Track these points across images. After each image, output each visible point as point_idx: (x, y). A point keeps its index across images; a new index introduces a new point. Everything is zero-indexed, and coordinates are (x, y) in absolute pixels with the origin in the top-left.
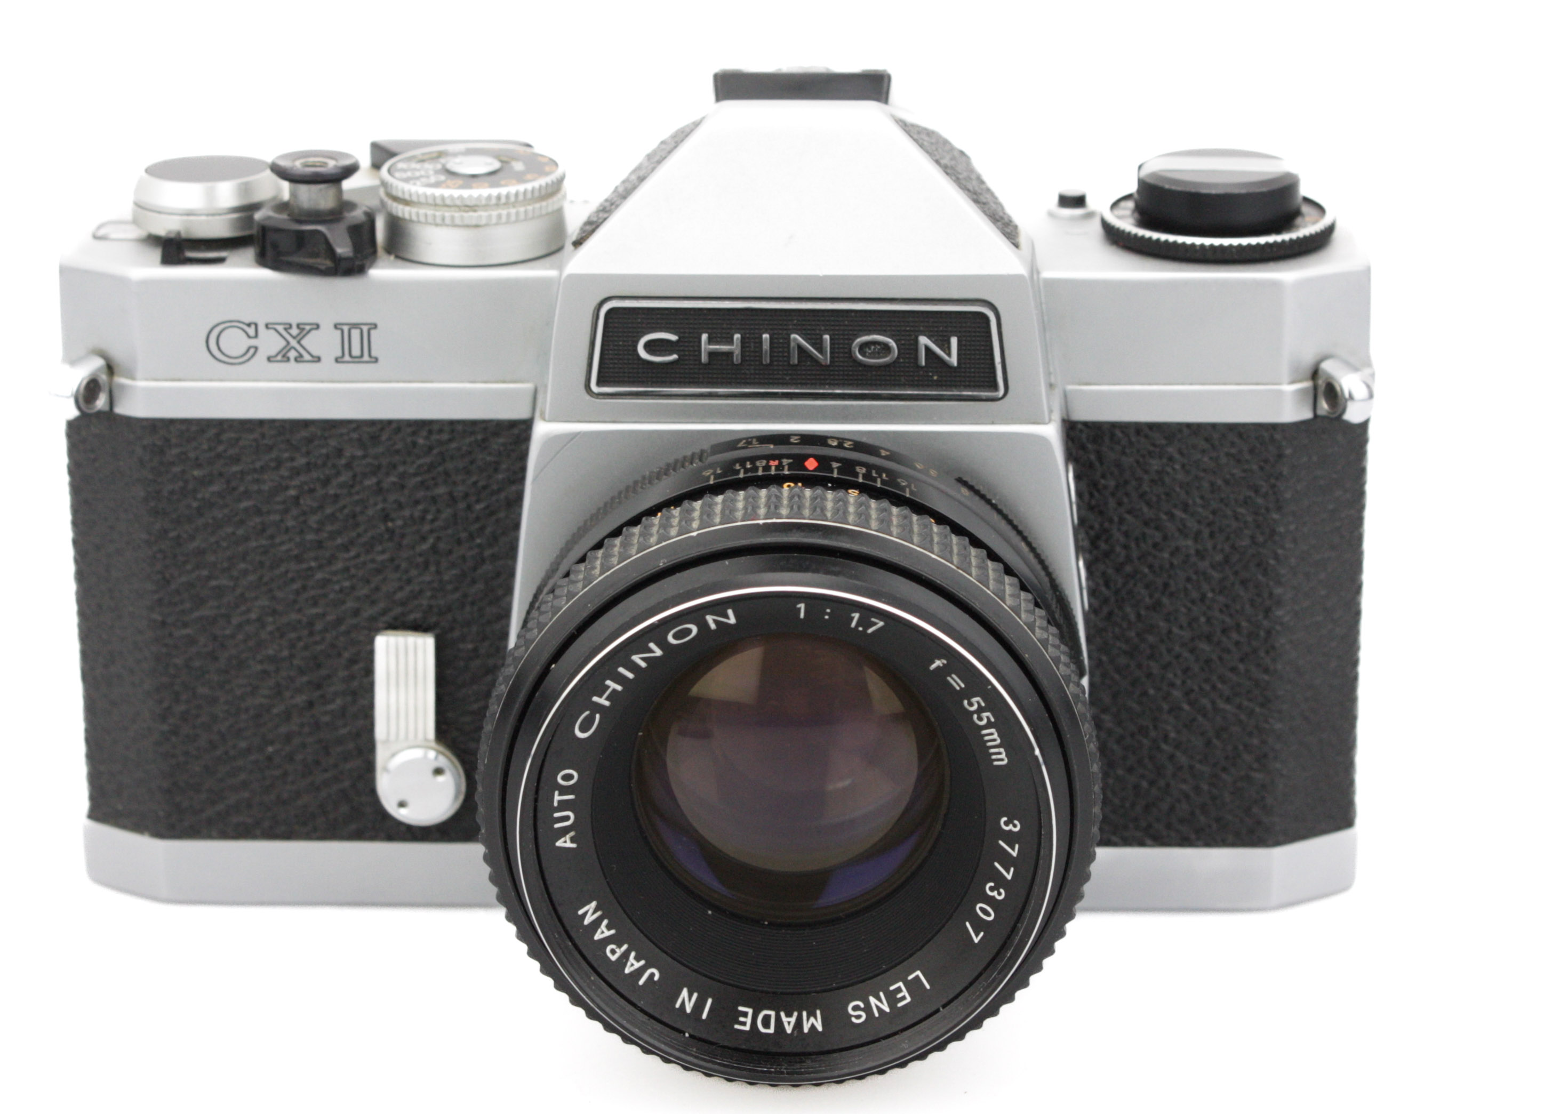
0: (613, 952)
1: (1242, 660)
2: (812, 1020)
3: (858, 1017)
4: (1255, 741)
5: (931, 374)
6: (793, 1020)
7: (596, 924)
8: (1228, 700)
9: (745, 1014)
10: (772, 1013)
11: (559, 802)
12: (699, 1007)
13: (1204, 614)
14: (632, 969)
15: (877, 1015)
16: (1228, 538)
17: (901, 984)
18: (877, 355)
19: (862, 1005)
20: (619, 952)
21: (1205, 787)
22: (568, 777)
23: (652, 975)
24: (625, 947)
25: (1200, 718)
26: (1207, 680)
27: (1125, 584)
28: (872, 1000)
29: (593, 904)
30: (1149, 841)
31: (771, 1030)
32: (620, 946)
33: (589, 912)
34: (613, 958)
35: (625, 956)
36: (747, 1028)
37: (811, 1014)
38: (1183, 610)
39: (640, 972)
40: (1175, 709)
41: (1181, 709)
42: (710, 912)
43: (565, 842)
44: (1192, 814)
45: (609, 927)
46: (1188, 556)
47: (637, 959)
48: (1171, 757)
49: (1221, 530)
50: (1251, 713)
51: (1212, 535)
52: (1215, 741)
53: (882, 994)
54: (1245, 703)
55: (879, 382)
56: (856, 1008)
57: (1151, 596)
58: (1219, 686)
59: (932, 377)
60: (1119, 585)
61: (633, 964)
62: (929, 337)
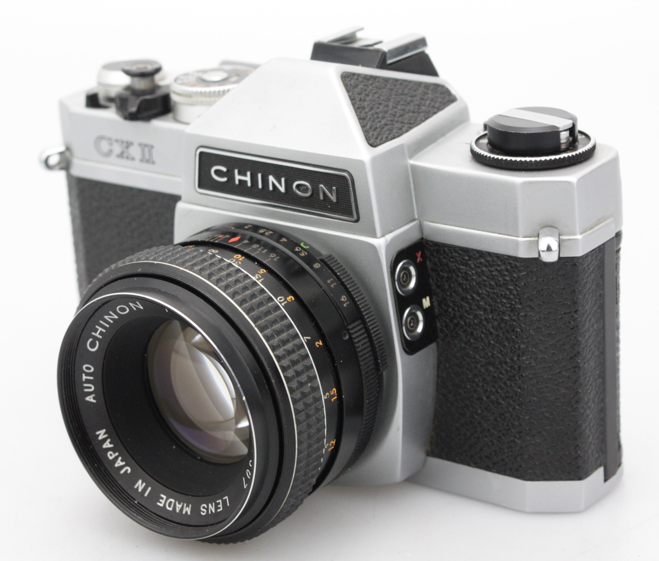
0: (111, 455)
1: (509, 380)
2: (187, 508)
3: (203, 512)
4: (517, 423)
5: (327, 204)
6: (180, 506)
7: (104, 440)
8: (504, 400)
9: (162, 498)
10: (173, 501)
11: (86, 380)
12: (145, 490)
13: (491, 352)
14: (119, 465)
15: (210, 513)
16: (499, 314)
17: (220, 501)
18: (305, 191)
19: (206, 507)
20: (114, 456)
21: (495, 442)
22: (88, 368)
23: (127, 470)
24: (117, 454)
25: (491, 405)
26: (494, 387)
27: (454, 329)
28: (210, 505)
29: (104, 431)
30: (472, 464)
31: (171, 509)
32: (114, 453)
33: (102, 434)
34: (111, 458)
35: (116, 458)
36: (162, 505)
37: (188, 506)
38: (481, 347)
39: (122, 467)
40: (480, 399)
41: (482, 399)
42: (174, 447)
43: (90, 399)
44: (491, 454)
45: (110, 443)
46: (481, 320)
47: (122, 461)
48: (479, 423)
49: (495, 310)
50: (514, 409)
51: (491, 312)
52: (499, 419)
53: (214, 504)
54: (511, 402)
55: (307, 205)
56: (204, 508)
57: (466, 337)
58: (499, 390)
59: (328, 206)
60: (452, 328)
61: (119, 463)
62: (325, 186)
